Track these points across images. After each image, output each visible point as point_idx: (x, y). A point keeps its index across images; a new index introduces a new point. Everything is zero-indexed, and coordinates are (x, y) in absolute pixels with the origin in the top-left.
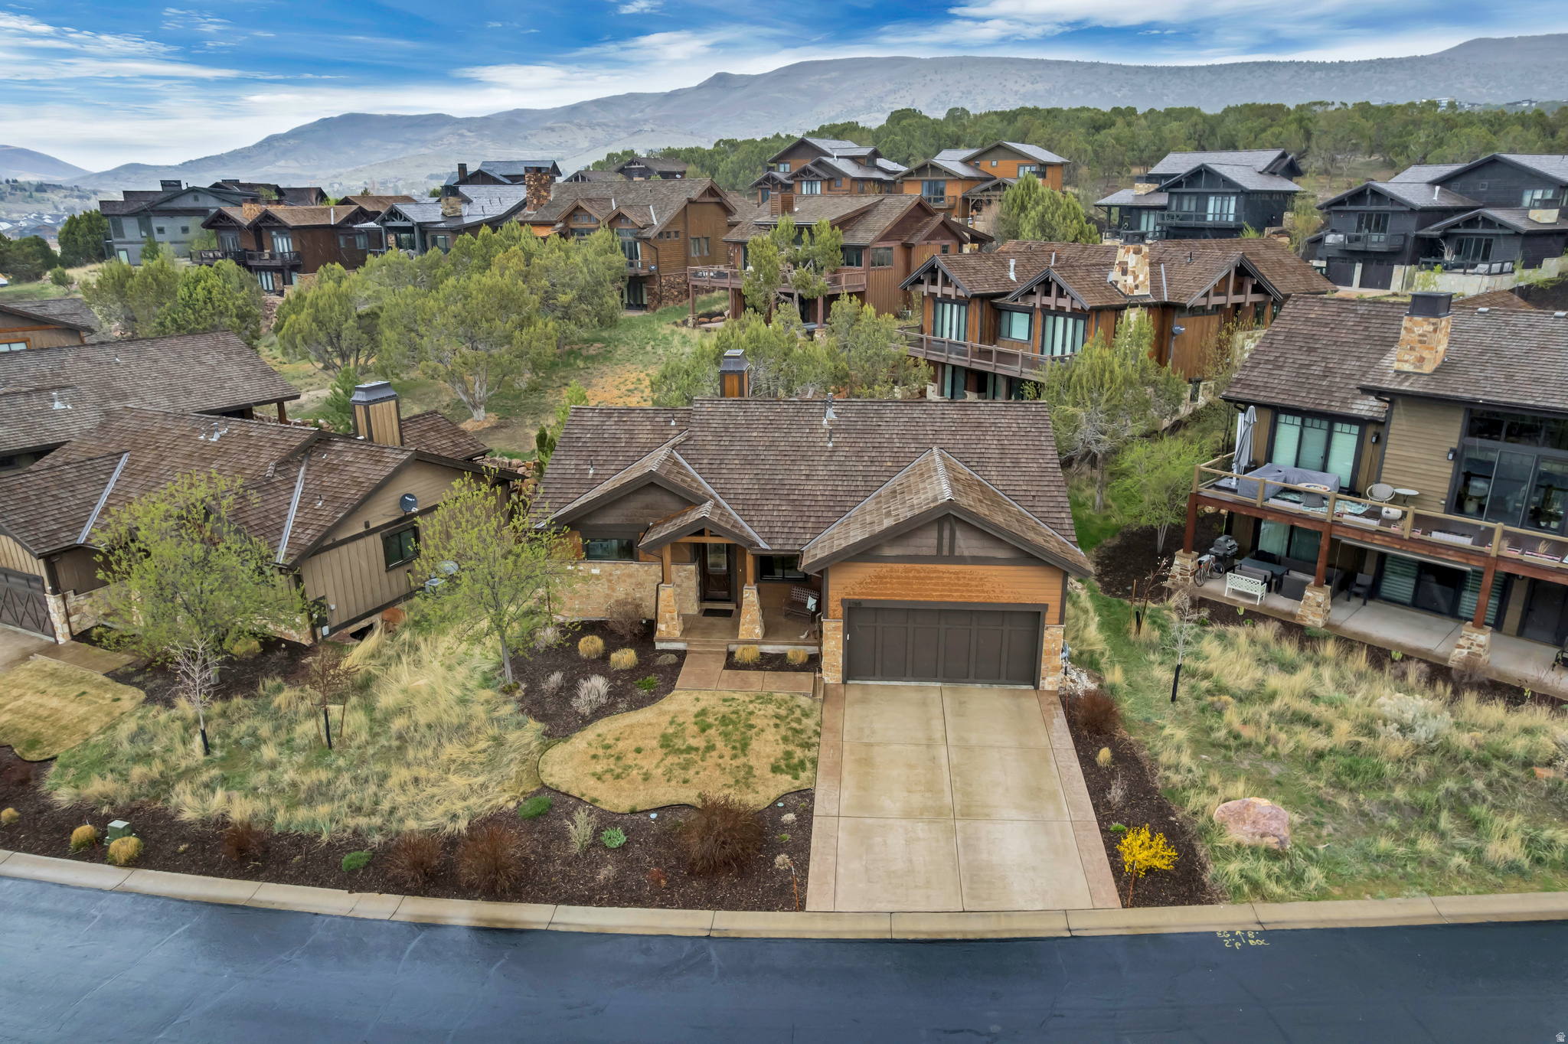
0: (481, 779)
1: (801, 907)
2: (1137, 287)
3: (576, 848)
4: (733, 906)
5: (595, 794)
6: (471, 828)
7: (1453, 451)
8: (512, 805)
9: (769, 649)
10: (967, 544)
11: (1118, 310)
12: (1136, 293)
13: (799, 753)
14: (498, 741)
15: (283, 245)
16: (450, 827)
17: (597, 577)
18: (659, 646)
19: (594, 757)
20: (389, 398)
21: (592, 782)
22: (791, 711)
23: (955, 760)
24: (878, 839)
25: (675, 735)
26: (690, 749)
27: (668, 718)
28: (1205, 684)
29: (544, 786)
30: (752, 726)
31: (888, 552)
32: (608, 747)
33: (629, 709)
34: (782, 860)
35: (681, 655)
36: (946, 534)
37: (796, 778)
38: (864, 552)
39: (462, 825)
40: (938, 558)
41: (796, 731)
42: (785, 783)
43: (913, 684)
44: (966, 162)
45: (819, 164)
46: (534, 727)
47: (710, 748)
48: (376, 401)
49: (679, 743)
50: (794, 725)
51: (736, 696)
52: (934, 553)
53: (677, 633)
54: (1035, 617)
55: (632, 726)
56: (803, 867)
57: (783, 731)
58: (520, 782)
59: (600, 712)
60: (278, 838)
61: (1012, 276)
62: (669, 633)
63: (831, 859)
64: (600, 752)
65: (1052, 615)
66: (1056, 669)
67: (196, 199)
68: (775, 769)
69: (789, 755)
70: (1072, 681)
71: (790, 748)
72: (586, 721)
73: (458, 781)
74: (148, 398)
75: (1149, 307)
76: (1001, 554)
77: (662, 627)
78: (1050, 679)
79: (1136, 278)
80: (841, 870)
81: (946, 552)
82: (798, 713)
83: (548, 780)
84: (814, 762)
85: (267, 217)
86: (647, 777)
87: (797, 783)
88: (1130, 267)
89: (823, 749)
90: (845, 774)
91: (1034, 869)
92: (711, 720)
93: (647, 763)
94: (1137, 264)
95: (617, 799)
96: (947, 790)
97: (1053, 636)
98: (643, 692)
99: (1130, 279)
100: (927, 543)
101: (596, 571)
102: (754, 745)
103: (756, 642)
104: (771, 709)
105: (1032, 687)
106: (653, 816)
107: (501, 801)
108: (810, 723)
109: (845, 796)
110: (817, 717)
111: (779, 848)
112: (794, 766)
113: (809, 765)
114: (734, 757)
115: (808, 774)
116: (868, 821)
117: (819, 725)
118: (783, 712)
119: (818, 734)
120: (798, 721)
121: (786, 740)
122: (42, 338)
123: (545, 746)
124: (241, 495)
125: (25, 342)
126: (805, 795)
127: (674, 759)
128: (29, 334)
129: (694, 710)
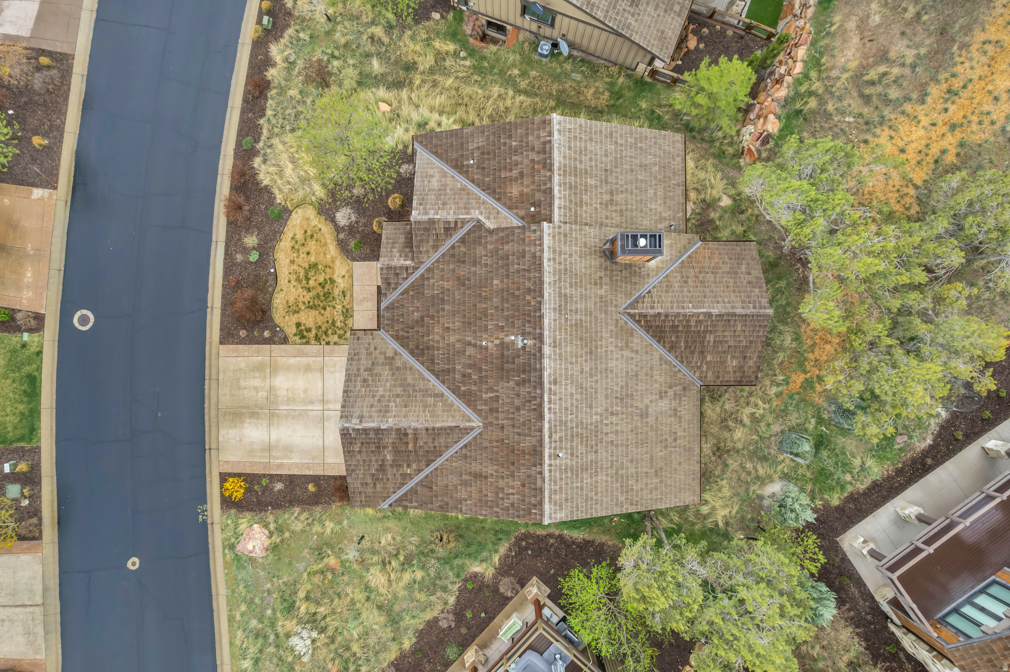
1: (221, 343)
4: (223, 314)
5: (284, 239)
13: (311, 335)
19: (306, 231)
21: (291, 235)
23: (310, 413)
24: (257, 375)
25: (316, 270)
26: (308, 281)
29: (291, 212)
30: (325, 309)
32: (312, 236)
33: (340, 241)
34: (243, 333)
37: (295, 335)
39: (264, 183)
41: (326, 332)
42: (291, 330)
47: (309, 290)
49: (311, 274)
50: (330, 332)
51: (347, 297)
56: (242, 342)
57: (324, 326)
60: (263, 99)
63: (246, 354)
64: (308, 234)
68: (298, 325)
69: (309, 330)
71: (314, 331)
72: (332, 220)
80: (240, 359)
82: (341, 332)
83: (295, 212)
84: (307, 343)
86: (293, 262)
87: (291, 336)
89: (317, 347)
90: (298, 359)
91: (241, 440)
92: (327, 287)
93: (300, 260)
95: (280, 251)
96: (289, 408)
98: (351, 245)
102: (312, 312)
106: (272, 270)
107: (279, 195)
108: (335, 338)
109: (284, 359)
110: (342, 341)
111: (250, 331)
112: (302, 334)
113: (304, 341)
114: (304, 303)
115: (298, 341)
116: (268, 370)
117: (335, 343)
118: (338, 324)
119: (328, 343)
120: (335, 333)
121: (319, 328)
123: (314, 204)
126: (285, 340)
127: (302, 273)
129: (336, 275)
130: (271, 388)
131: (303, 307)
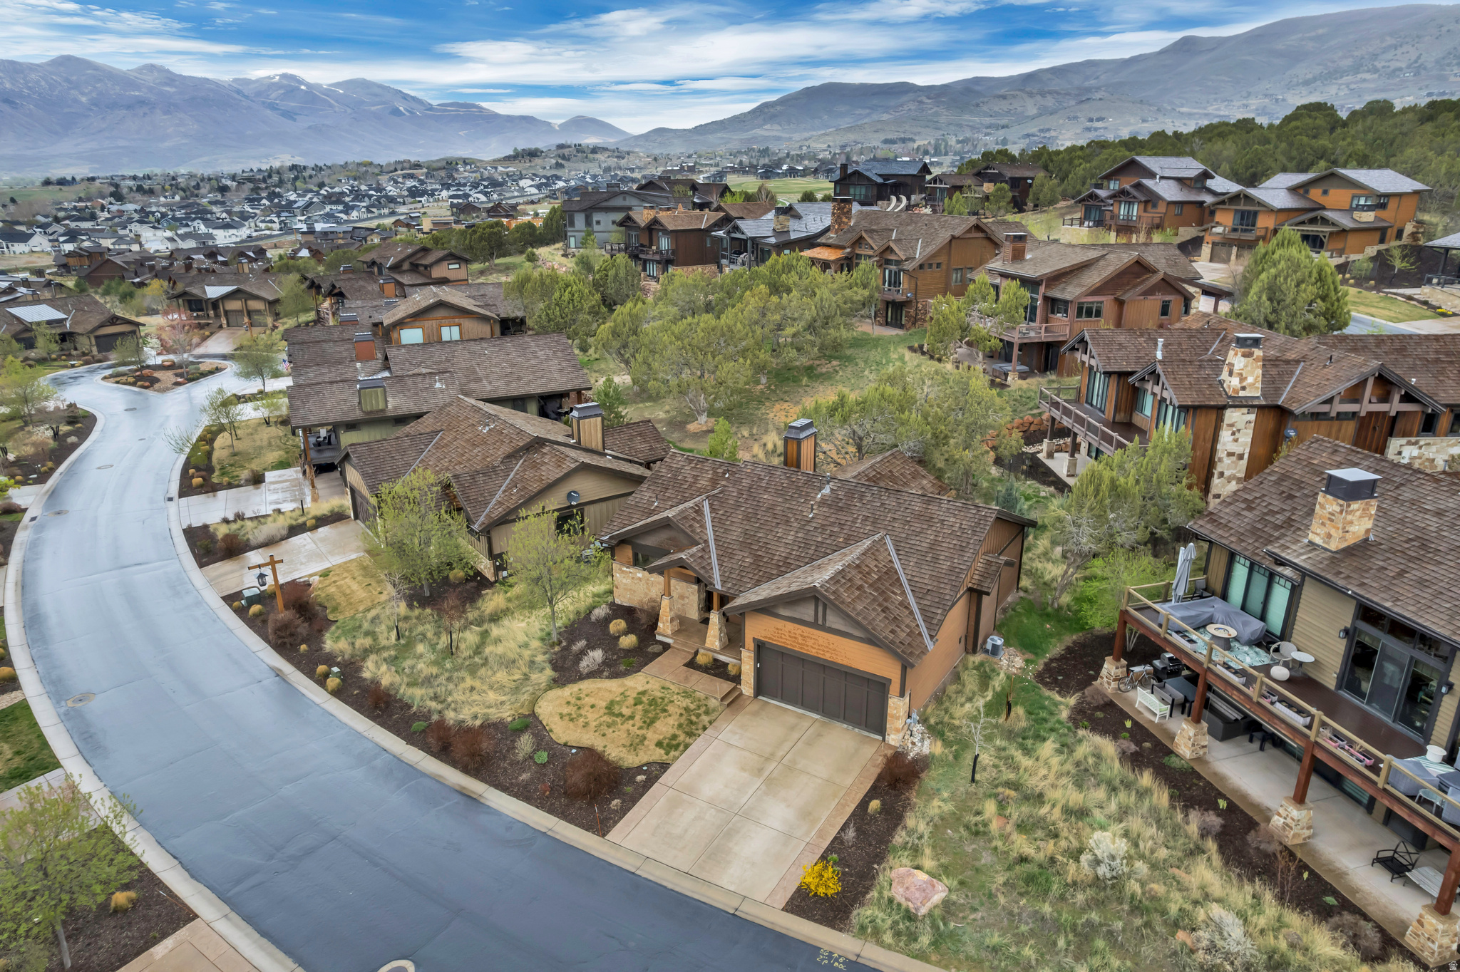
0: (504, 698)
1: (603, 836)
2: (1243, 388)
3: (520, 757)
4: (571, 821)
5: (553, 727)
6: (482, 726)
7: (1346, 631)
8: (509, 719)
9: (723, 658)
10: (833, 621)
11: (1221, 409)
12: (1242, 394)
13: (682, 737)
14: (526, 677)
16: (470, 723)
17: (640, 579)
18: (658, 638)
19: (568, 703)
20: (596, 416)
21: (557, 718)
22: (699, 707)
23: (775, 774)
24: (680, 810)
25: (618, 703)
26: (621, 715)
27: (622, 690)
28: (1012, 776)
29: (533, 713)
30: (665, 711)
31: (783, 612)
32: (579, 699)
33: (608, 678)
34: (616, 803)
35: (666, 647)
36: (820, 609)
37: (667, 754)
38: (766, 608)
39: (478, 723)
40: (814, 625)
41: (691, 722)
42: (658, 755)
43: (801, 711)
44: (1294, 190)
45: (1138, 186)
46: (549, 673)
47: (632, 717)
48: (585, 417)
49: (616, 709)
50: (694, 718)
51: (672, 687)
52: (811, 619)
53: (669, 632)
54: (881, 686)
55: (599, 689)
56: (624, 811)
57: (683, 720)
58: (522, 706)
59: (593, 675)
60: (396, 701)
61: (1159, 355)
62: (665, 628)
63: (644, 812)
64: (573, 701)
65: (895, 687)
66: (898, 731)
68: (659, 744)
69: (674, 737)
70: (913, 743)
71: (679, 732)
72: (582, 677)
73: (492, 696)
74: (494, 382)
75: (1261, 408)
76: (857, 633)
77: (660, 625)
78: (892, 736)
79: (1242, 379)
80: (643, 822)
81: (820, 622)
82: (703, 709)
83: (537, 710)
84: (687, 746)
85: (655, 221)
86: (586, 725)
87: (665, 757)
88: (1236, 369)
89: (699, 740)
90: (698, 761)
91: (753, 864)
92: (645, 699)
93: (592, 716)
94: (1246, 366)
95: (562, 733)
96: (751, 792)
97: (897, 706)
98: (622, 668)
99: (1235, 382)
100: (807, 612)
101: (640, 575)
102: (658, 724)
103: (714, 651)
104: (686, 702)
105: (880, 738)
106: (574, 751)
107: (505, 715)
108: (705, 719)
109: (686, 775)
110: (713, 716)
111: (620, 795)
112: (672, 745)
113: (681, 748)
114: (641, 728)
115: (676, 753)
116: (685, 797)
117: (711, 723)
118: (692, 707)
119: (705, 728)
120: (698, 716)
121: (680, 726)
122: (468, 324)
123: (549, 688)
124: (473, 477)
125: (459, 325)
126: (664, 767)
127: (607, 719)
128: (461, 321)
129: (641, 689)
130: (711, 803)
131: (644, 732)
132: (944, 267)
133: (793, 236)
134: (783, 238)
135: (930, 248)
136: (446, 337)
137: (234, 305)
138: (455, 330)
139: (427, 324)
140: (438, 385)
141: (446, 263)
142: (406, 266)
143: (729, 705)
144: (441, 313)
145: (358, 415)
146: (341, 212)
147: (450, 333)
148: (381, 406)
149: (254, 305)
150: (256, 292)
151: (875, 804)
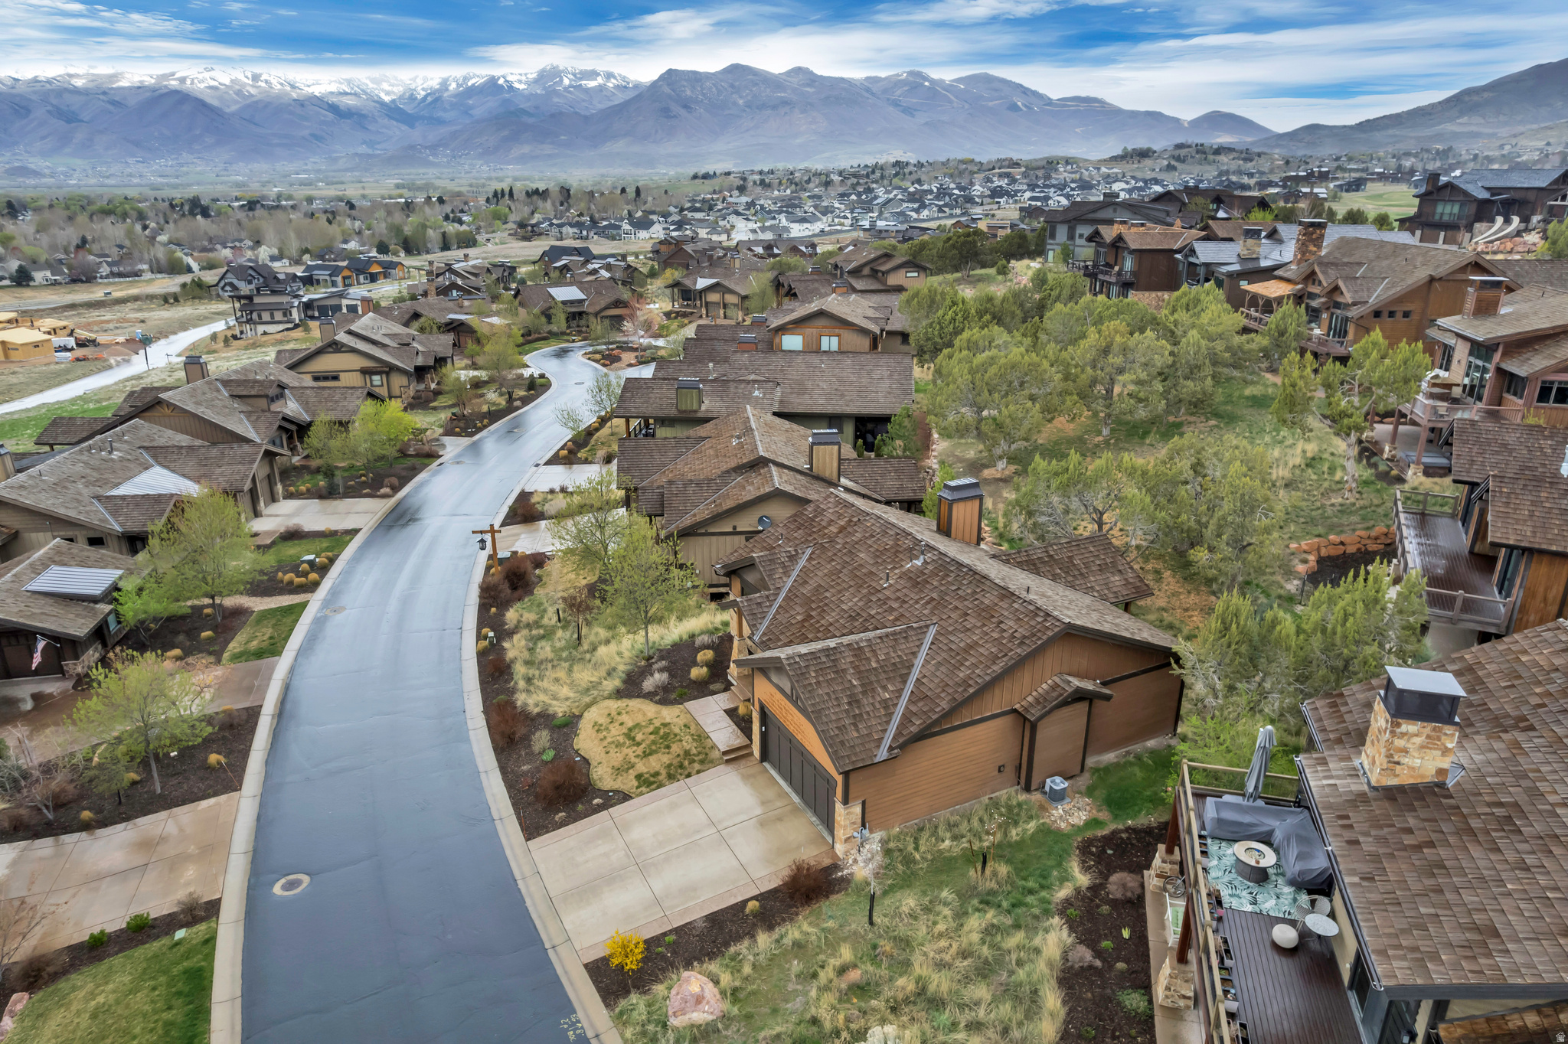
0: (571, 695)
1: (528, 839)
3: (536, 749)
4: (520, 817)
5: (583, 732)
6: (539, 714)
8: (561, 715)
13: (662, 777)
14: (600, 682)
15: (1129, 264)
16: (531, 709)
18: (729, 677)
19: (609, 715)
20: (833, 443)
21: (591, 726)
22: (699, 754)
23: (702, 841)
24: (600, 842)
25: (641, 727)
26: (634, 739)
27: (654, 717)
29: (580, 715)
30: (669, 747)
32: (619, 714)
33: (655, 701)
34: (561, 816)
35: (726, 687)
37: (637, 788)
39: (536, 710)
40: (792, 700)
41: (681, 766)
42: (630, 786)
43: (788, 790)
46: (618, 683)
47: (639, 744)
48: (820, 444)
49: (635, 733)
50: (686, 763)
51: (693, 727)
52: (789, 692)
53: (736, 674)
54: (833, 785)
55: (640, 710)
56: (560, 825)
57: (676, 761)
58: (578, 707)
59: (649, 696)
60: (507, 673)
62: (733, 671)
64: (614, 714)
65: (839, 793)
67: (1115, 211)
68: (639, 776)
69: (657, 774)
70: (855, 861)
71: (663, 771)
72: (640, 696)
73: (565, 690)
77: (731, 664)
80: (565, 841)
82: (701, 757)
83: (585, 714)
84: (660, 787)
86: (603, 739)
87: (633, 790)
89: (675, 784)
90: (654, 804)
92: (662, 731)
93: (614, 733)
95: (584, 739)
96: (667, 850)
97: (840, 814)
98: (674, 696)
102: (653, 758)
104: (692, 746)
105: (831, 844)
106: (577, 759)
107: (561, 710)
108: (697, 766)
109: (634, 813)
110: (705, 767)
111: (570, 810)
112: (649, 782)
113: (654, 786)
114: (637, 756)
115: (645, 790)
116: (615, 832)
117: (698, 772)
118: (694, 751)
119: (689, 776)
120: (692, 762)
121: (669, 766)
122: (850, 337)
123: (609, 697)
124: (685, 485)
125: (839, 336)
126: (626, 797)
127: (621, 739)
128: (841, 331)
129: (668, 720)
130: (628, 845)
131: (637, 760)
132: (1415, 317)
133: (1264, 263)
134: (1250, 265)
135: (1393, 291)
136: (824, 347)
137: (713, 297)
138: (835, 340)
139: (808, 331)
140: (756, 393)
141: (903, 271)
142: (866, 271)
143: (727, 761)
144: (821, 322)
145: (673, 412)
146: (913, 210)
147: (830, 343)
148: (695, 407)
149: (731, 299)
150: (732, 286)
151: (753, 905)
